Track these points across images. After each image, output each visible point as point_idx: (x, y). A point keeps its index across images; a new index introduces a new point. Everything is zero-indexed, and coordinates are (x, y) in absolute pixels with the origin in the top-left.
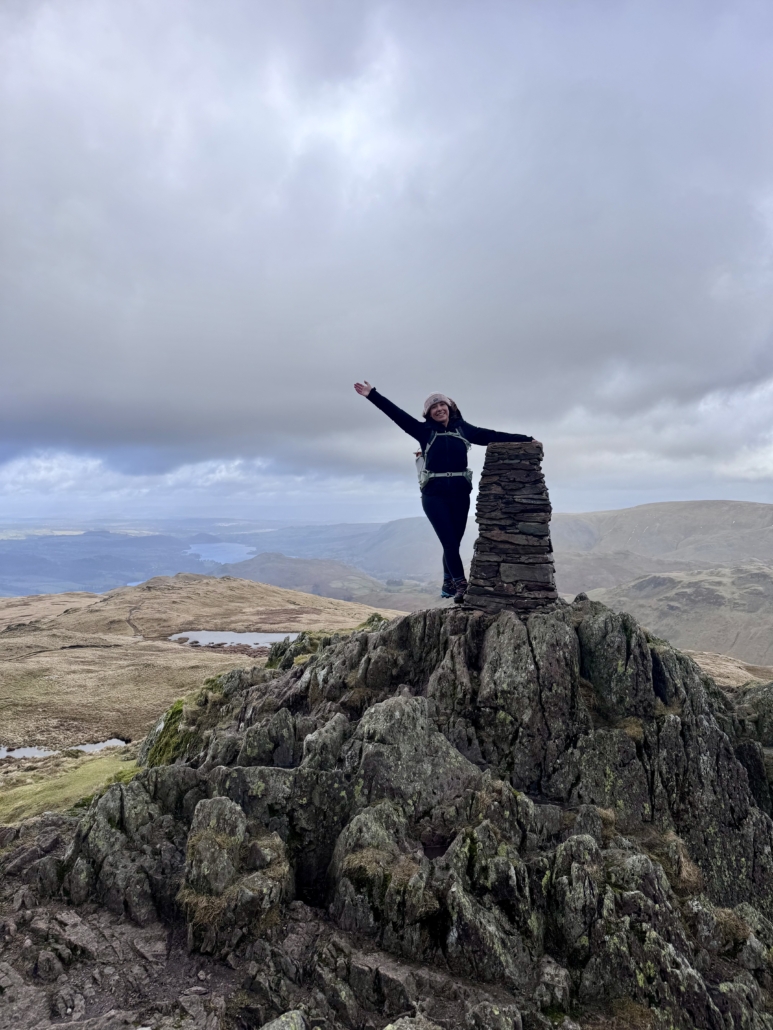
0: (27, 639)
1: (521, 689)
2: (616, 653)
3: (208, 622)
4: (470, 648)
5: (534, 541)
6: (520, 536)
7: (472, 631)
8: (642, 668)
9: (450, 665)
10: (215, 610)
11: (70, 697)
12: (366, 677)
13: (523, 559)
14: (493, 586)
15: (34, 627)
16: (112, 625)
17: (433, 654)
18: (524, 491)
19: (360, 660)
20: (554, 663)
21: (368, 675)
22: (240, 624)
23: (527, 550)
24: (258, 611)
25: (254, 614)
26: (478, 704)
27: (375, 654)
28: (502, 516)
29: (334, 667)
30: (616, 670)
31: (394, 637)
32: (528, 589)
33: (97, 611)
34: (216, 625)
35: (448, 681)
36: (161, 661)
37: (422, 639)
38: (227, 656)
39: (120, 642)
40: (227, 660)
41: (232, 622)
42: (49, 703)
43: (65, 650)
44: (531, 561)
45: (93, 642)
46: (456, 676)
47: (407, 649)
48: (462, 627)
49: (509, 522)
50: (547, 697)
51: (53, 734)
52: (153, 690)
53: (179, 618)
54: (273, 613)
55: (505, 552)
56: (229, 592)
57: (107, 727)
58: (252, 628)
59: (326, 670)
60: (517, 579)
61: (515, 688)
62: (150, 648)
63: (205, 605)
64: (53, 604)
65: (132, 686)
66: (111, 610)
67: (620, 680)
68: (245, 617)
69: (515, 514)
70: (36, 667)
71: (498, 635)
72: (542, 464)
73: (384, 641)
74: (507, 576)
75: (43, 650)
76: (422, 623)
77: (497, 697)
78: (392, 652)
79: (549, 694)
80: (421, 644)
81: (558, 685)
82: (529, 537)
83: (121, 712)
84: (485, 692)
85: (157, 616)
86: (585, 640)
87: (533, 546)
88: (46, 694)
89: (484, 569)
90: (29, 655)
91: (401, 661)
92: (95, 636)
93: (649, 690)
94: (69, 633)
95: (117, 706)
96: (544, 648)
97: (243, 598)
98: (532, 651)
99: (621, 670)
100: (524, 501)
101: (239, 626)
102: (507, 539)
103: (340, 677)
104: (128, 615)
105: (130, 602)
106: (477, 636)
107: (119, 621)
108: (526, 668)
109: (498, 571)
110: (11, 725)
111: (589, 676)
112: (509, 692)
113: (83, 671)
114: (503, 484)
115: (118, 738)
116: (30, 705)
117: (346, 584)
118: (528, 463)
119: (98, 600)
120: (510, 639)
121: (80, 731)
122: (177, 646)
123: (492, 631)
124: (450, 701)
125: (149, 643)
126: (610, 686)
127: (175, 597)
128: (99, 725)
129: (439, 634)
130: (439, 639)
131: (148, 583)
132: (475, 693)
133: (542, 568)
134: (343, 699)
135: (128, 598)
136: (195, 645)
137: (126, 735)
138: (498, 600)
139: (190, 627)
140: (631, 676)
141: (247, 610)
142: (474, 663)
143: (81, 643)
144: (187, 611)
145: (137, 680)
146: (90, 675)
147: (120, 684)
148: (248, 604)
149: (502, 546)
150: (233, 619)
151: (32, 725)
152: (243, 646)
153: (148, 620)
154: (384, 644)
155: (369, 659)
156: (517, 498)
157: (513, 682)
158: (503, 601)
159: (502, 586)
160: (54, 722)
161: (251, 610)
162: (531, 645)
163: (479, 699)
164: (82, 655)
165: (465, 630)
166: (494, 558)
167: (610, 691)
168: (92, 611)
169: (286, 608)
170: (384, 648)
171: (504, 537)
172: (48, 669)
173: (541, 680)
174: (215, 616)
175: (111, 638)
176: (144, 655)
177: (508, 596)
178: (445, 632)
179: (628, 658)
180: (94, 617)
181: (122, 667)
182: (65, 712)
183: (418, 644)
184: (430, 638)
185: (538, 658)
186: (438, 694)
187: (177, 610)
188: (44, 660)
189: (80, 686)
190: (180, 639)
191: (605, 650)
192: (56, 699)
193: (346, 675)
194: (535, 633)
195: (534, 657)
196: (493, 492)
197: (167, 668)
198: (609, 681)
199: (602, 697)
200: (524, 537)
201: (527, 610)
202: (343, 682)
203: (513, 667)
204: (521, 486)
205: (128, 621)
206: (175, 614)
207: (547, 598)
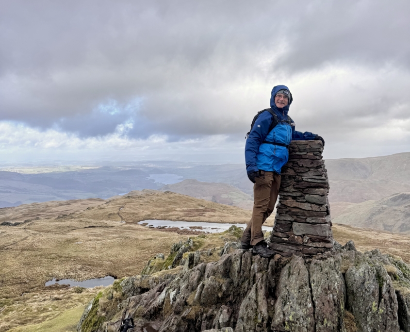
0: (68, 223)
1: (301, 320)
2: (371, 296)
3: (157, 215)
4: (270, 282)
5: (316, 208)
6: (306, 204)
7: (272, 269)
8: (390, 310)
9: (254, 298)
10: (162, 209)
11: (88, 254)
12: (200, 298)
13: (308, 220)
14: (288, 238)
15: (71, 216)
16: (110, 216)
17: (246, 284)
18: (309, 174)
19: (197, 286)
20: (326, 304)
21: (202, 298)
22: (174, 216)
23: (311, 213)
24: (183, 210)
25: (181, 211)
26: (272, 329)
27: (207, 282)
28: (294, 190)
29: (181, 289)
30: (371, 309)
31: (221, 270)
32: (312, 240)
33: (103, 208)
34: (162, 216)
35: (252, 309)
36: (133, 235)
37: (239, 272)
38: (167, 233)
39: (114, 225)
40: (167, 236)
41: (170, 215)
42: (77, 256)
43: (86, 229)
44: (314, 221)
45: (100, 225)
46: (257, 305)
47: (229, 278)
48: (265, 266)
49: (299, 194)
50: (320, 329)
51: (78, 272)
52: (129, 250)
53: (144, 213)
54: (190, 211)
55: (296, 214)
56: (169, 200)
57: (105, 270)
58: (180, 219)
59: (175, 291)
60: (304, 233)
61: (297, 319)
62: (129, 228)
63: (156, 206)
64: (82, 204)
65: (118, 248)
66: (110, 208)
67: (374, 316)
68: (176, 213)
69: (303, 189)
70: (72, 237)
71: (289, 276)
72: (323, 155)
73: (214, 273)
74: (297, 231)
75: (75, 229)
76: (239, 261)
77: (285, 325)
78: (219, 280)
79: (321, 326)
80: (238, 275)
81: (328, 320)
82: (313, 205)
83: (113, 262)
84: (277, 320)
85: (133, 211)
86: (349, 284)
87: (315, 211)
88: (75, 252)
89: (282, 225)
90: (69, 231)
91: (224, 288)
92: (102, 221)
93: (395, 327)
94: (88, 220)
95: (111, 259)
96: (319, 290)
97: (175, 203)
98: (311, 291)
99: (374, 309)
100: (310, 180)
101: (174, 218)
102: (297, 206)
103: (184, 298)
104: (118, 211)
105: (119, 204)
106: (276, 272)
107: (114, 214)
108: (306, 305)
109: (291, 227)
110: (58, 267)
111: (352, 310)
112: (293, 322)
113: (95, 240)
114: (295, 168)
115: (110, 275)
116: (68, 257)
117: (230, 196)
118: (312, 154)
119: (104, 203)
120: (297, 280)
121: (91, 271)
122: (142, 227)
123: (285, 272)
124: (253, 324)
125: (128, 225)
126: (366, 319)
127: (141, 202)
128: (101, 268)
129: (250, 270)
130: (250, 273)
131: (129, 194)
132: (270, 319)
133: (321, 227)
134: (184, 314)
135: (118, 202)
136: (151, 227)
137: (114, 274)
138: (290, 247)
139: (149, 217)
140: (382, 315)
141: (178, 209)
142: (272, 293)
143: (94, 225)
144: (147, 209)
145: (121, 245)
146: (98, 242)
147: (113, 247)
148: (178, 206)
149: (294, 210)
150: (170, 213)
151: (68, 268)
152: (175, 228)
153: (128, 214)
154: (214, 275)
155: (203, 285)
156: (305, 178)
157: (296, 315)
158: (295, 248)
159: (294, 238)
160: (79, 266)
161: (180, 209)
162: (310, 286)
163: (272, 325)
164: (95, 231)
165: (267, 268)
166: (289, 219)
167: (367, 323)
168: (100, 209)
169: (198, 208)
170: (214, 277)
171: (295, 204)
172: (77, 239)
173: (316, 316)
174: (162, 212)
175: (109, 222)
176: (125, 232)
177: (297, 245)
178: (254, 269)
179: (380, 301)
180: (101, 212)
181: (114, 238)
182: (85, 261)
183: (236, 275)
184: (244, 272)
185: (314, 298)
186: (245, 318)
187: (143, 209)
188: (76, 234)
189: (93, 248)
190: (143, 224)
191: (363, 293)
192: (81, 254)
193: (188, 296)
194: (314, 277)
195: (312, 297)
196: (288, 174)
197: (136, 239)
198: (366, 316)
199: (360, 326)
200: (309, 205)
201: (310, 255)
202: (185, 301)
203: (297, 303)
204: (307, 170)
205: (118, 214)
206: (141, 211)
207: (325, 247)
